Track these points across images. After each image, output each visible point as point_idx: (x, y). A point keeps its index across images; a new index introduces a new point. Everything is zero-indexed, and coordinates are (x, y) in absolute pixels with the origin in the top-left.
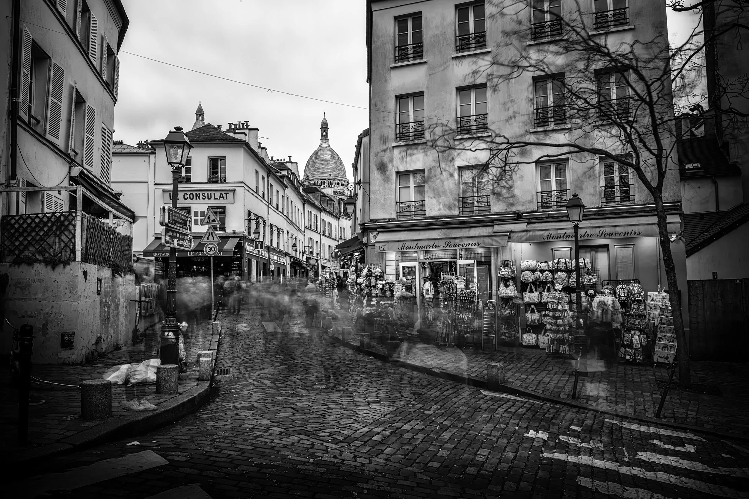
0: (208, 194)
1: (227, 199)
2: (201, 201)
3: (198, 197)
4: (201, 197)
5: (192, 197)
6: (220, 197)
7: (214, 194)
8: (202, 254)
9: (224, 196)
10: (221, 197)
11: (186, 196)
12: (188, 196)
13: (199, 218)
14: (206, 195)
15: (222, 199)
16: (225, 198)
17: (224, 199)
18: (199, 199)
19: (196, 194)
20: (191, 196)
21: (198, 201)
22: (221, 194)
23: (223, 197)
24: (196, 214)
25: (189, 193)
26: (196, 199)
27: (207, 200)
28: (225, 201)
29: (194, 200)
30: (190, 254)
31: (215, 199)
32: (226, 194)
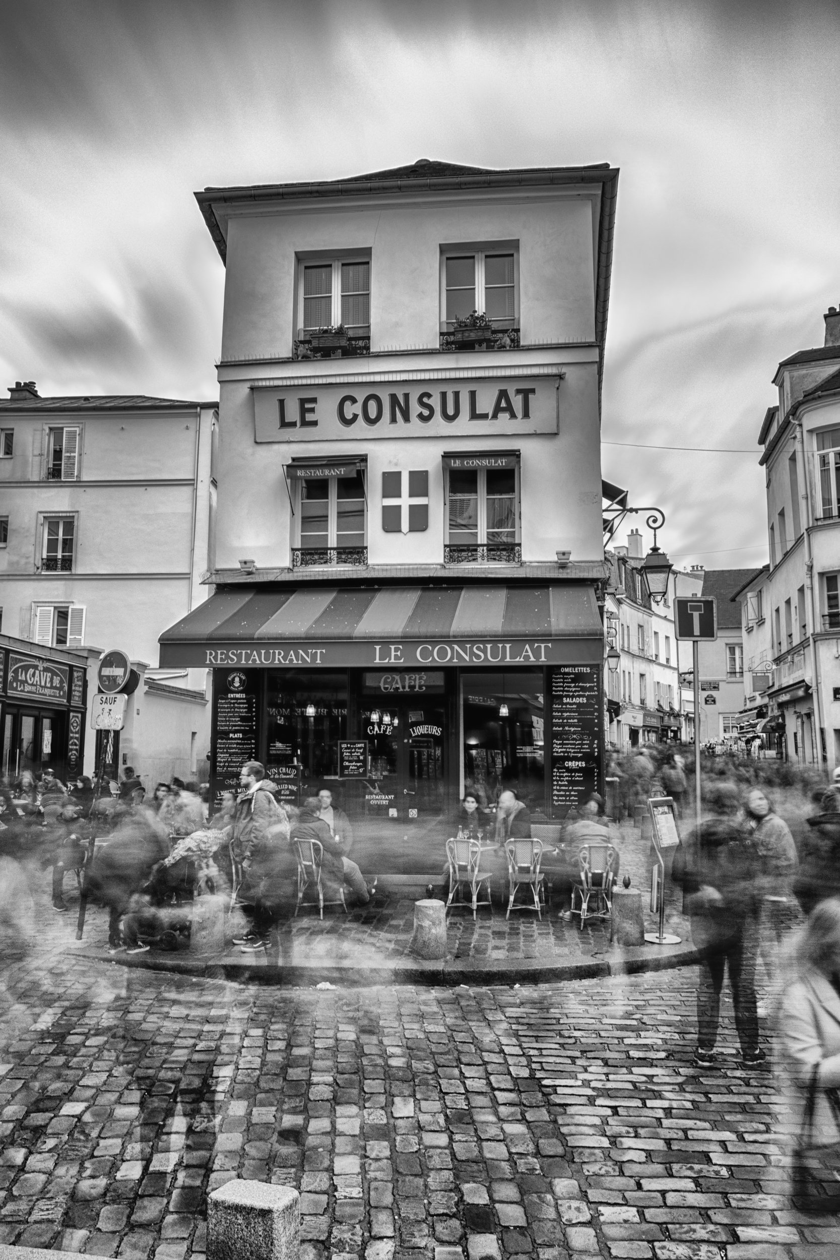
0: (444, 395)
1: (526, 415)
2: (416, 427)
3: (399, 408)
4: (415, 409)
5: (373, 414)
6: (498, 410)
7: (473, 394)
8: (441, 655)
9: (517, 402)
10: (503, 406)
11: (349, 412)
12: (357, 409)
13: (405, 501)
14: (435, 402)
15: (504, 417)
16: (519, 411)
17: (513, 416)
18: (407, 419)
19: (394, 398)
20: (372, 406)
21: (401, 428)
22: (503, 394)
23: (510, 409)
24: (391, 483)
25: (360, 396)
26: (394, 420)
27: (439, 425)
28: (518, 425)
29: (384, 427)
30: (385, 654)
31: (474, 416)
32: (526, 393)
